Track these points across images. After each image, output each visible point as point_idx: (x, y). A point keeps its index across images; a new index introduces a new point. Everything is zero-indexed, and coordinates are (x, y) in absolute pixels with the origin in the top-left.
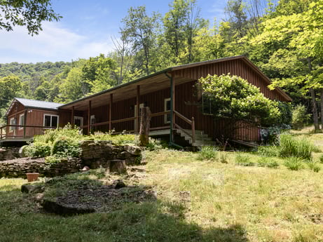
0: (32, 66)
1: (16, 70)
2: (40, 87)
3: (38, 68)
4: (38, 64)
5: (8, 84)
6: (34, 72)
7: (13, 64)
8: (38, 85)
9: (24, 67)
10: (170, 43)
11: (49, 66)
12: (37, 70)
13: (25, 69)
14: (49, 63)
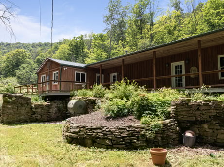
0: (30, 45)
1: (20, 47)
2: (38, 57)
3: (33, 45)
4: (33, 44)
5: (19, 54)
6: (31, 48)
7: (17, 43)
8: (37, 56)
9: (24, 45)
10: (137, 26)
11: (40, 45)
12: (32, 47)
13: (25, 46)
14: (40, 43)
